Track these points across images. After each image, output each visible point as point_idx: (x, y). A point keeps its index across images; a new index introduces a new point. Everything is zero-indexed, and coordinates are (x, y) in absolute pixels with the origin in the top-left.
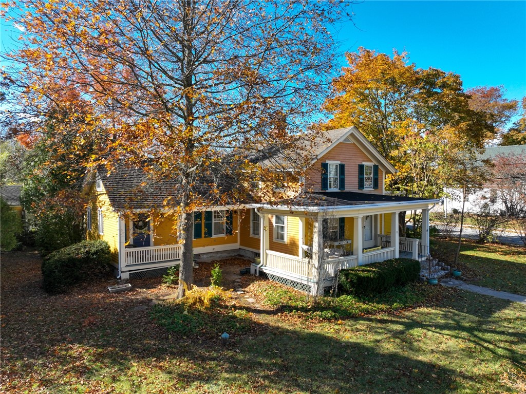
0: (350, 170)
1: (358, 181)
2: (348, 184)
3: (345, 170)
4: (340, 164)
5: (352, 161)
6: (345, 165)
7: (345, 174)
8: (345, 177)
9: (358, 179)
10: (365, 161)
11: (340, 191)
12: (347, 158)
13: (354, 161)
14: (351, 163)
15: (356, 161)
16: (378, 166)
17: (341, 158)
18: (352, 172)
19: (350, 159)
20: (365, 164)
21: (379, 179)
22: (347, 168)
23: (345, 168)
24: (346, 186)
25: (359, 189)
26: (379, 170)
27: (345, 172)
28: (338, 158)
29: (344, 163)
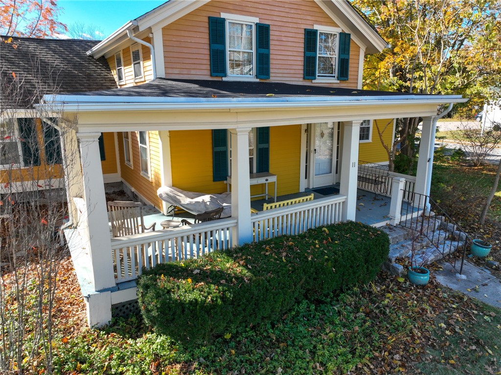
0: (284, 39)
1: (302, 63)
2: (278, 66)
3: (271, 37)
4: (257, 24)
5: (290, 20)
6: (271, 28)
7: (271, 47)
8: (271, 52)
9: (302, 59)
10: (320, 23)
11: (258, 80)
12: (276, 13)
13: (295, 21)
14: (287, 25)
15: (299, 21)
16: (350, 35)
17: (262, 11)
18: (290, 44)
19: (283, 14)
20: (320, 28)
21: (350, 61)
22: (277, 33)
23: (271, 33)
24: (271, 71)
25: (304, 78)
26: (351, 45)
27: (271, 42)
28: (253, 10)
29: (267, 22)
